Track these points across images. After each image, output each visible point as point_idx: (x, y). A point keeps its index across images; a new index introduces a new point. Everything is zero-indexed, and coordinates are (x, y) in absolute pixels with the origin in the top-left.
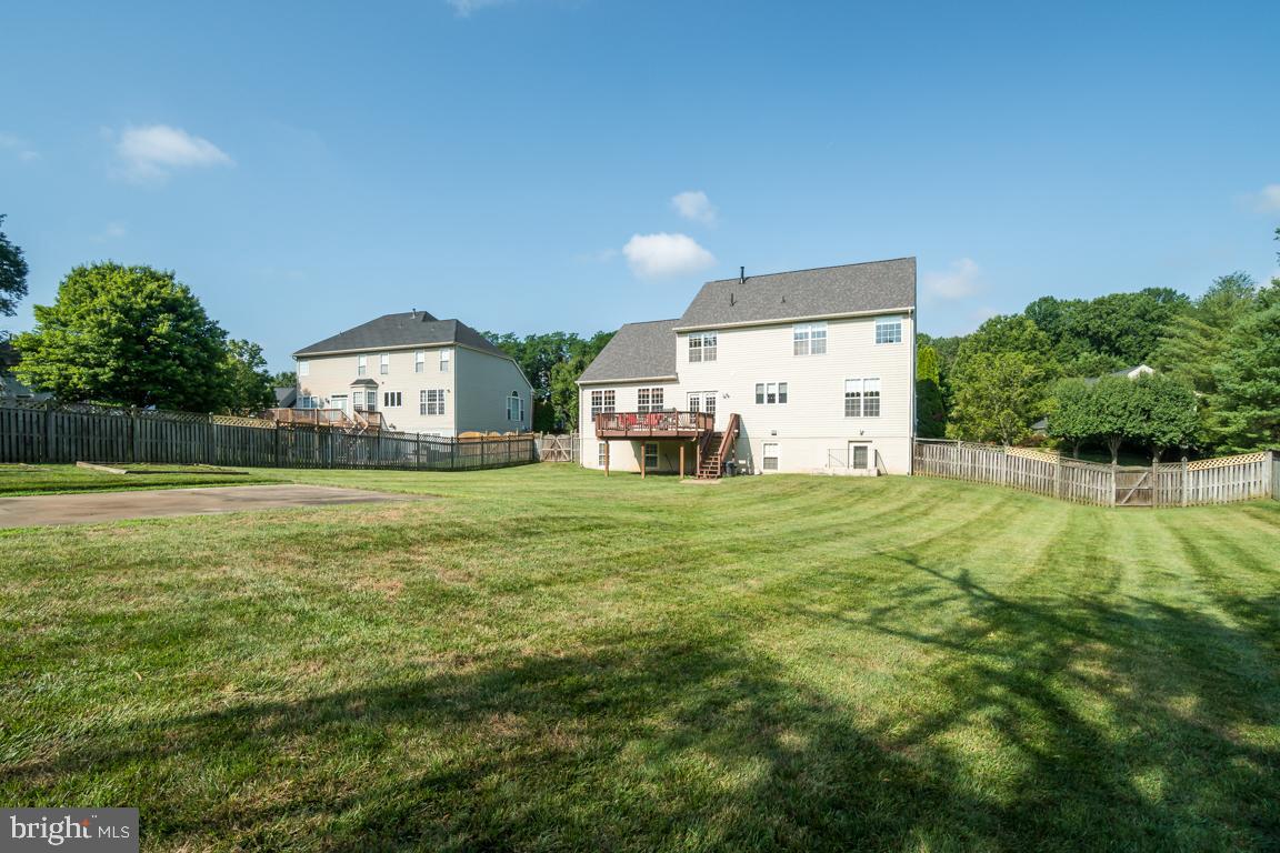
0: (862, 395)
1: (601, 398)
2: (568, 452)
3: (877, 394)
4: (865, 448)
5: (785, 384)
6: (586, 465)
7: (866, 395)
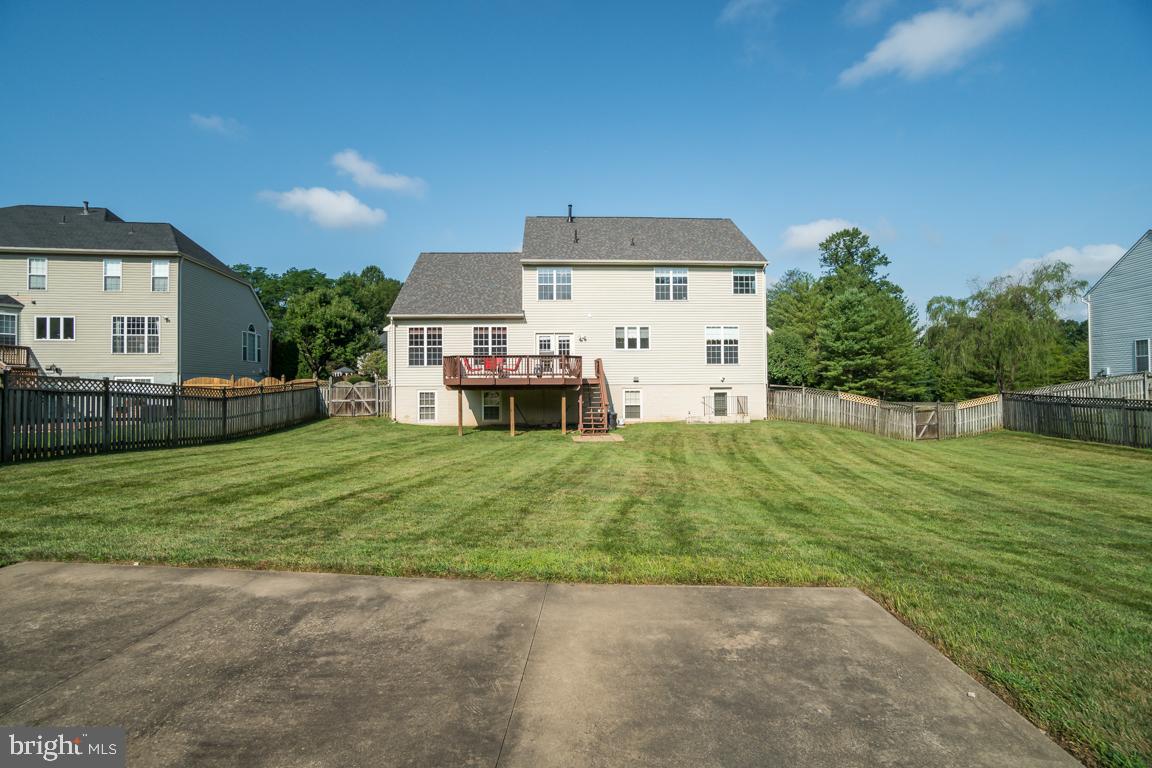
0: (722, 342)
1: (422, 337)
2: (373, 404)
3: (736, 342)
4: (724, 394)
5: (647, 328)
6: (401, 419)
7: (726, 342)
